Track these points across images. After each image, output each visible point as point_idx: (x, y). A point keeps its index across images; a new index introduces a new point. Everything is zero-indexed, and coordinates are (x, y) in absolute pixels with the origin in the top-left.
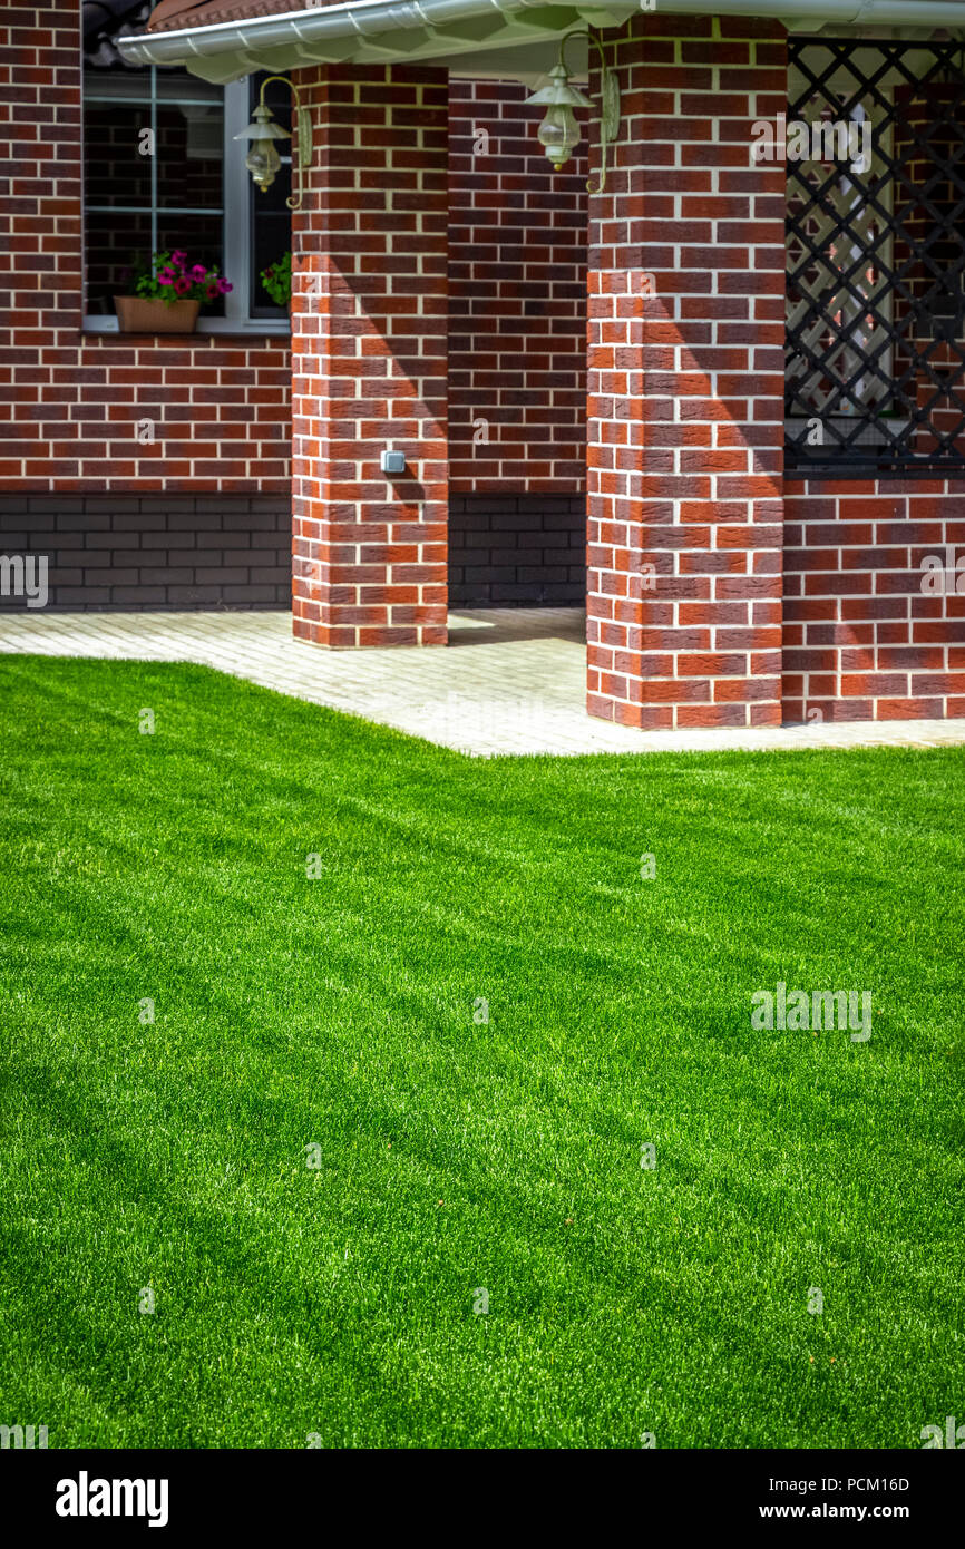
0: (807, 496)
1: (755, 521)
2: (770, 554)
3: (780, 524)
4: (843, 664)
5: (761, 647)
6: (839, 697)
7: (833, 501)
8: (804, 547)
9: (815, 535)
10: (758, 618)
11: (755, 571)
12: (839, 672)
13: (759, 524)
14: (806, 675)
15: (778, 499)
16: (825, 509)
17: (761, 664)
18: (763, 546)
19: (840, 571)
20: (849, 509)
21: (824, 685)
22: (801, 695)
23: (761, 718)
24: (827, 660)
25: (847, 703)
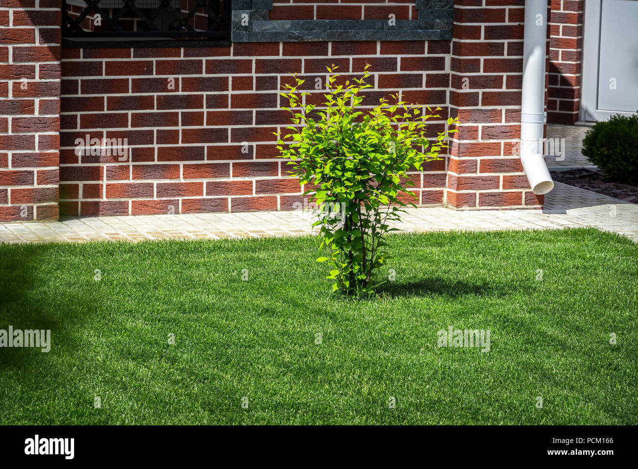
0: (82, 60)
1: (41, 78)
2: (51, 101)
3: (58, 80)
4: (107, 176)
5: (45, 166)
6: (105, 199)
7: (101, 63)
8: (80, 95)
9: (88, 87)
10: (42, 145)
11: (40, 113)
12: (104, 182)
13: (43, 80)
14: (81, 184)
15: (56, 63)
16: (96, 69)
17: (44, 178)
18: (46, 95)
19: (106, 112)
20: (112, 68)
21: (94, 191)
22: (78, 198)
23: (45, 215)
24: (96, 174)
25: (110, 203)
